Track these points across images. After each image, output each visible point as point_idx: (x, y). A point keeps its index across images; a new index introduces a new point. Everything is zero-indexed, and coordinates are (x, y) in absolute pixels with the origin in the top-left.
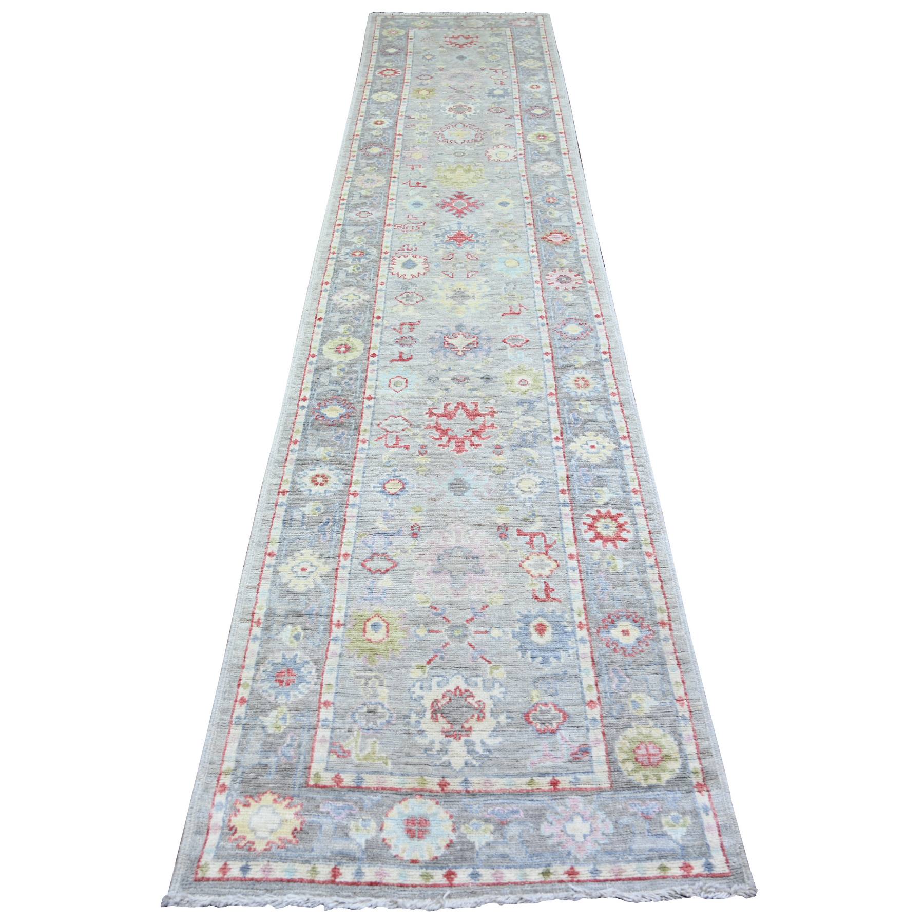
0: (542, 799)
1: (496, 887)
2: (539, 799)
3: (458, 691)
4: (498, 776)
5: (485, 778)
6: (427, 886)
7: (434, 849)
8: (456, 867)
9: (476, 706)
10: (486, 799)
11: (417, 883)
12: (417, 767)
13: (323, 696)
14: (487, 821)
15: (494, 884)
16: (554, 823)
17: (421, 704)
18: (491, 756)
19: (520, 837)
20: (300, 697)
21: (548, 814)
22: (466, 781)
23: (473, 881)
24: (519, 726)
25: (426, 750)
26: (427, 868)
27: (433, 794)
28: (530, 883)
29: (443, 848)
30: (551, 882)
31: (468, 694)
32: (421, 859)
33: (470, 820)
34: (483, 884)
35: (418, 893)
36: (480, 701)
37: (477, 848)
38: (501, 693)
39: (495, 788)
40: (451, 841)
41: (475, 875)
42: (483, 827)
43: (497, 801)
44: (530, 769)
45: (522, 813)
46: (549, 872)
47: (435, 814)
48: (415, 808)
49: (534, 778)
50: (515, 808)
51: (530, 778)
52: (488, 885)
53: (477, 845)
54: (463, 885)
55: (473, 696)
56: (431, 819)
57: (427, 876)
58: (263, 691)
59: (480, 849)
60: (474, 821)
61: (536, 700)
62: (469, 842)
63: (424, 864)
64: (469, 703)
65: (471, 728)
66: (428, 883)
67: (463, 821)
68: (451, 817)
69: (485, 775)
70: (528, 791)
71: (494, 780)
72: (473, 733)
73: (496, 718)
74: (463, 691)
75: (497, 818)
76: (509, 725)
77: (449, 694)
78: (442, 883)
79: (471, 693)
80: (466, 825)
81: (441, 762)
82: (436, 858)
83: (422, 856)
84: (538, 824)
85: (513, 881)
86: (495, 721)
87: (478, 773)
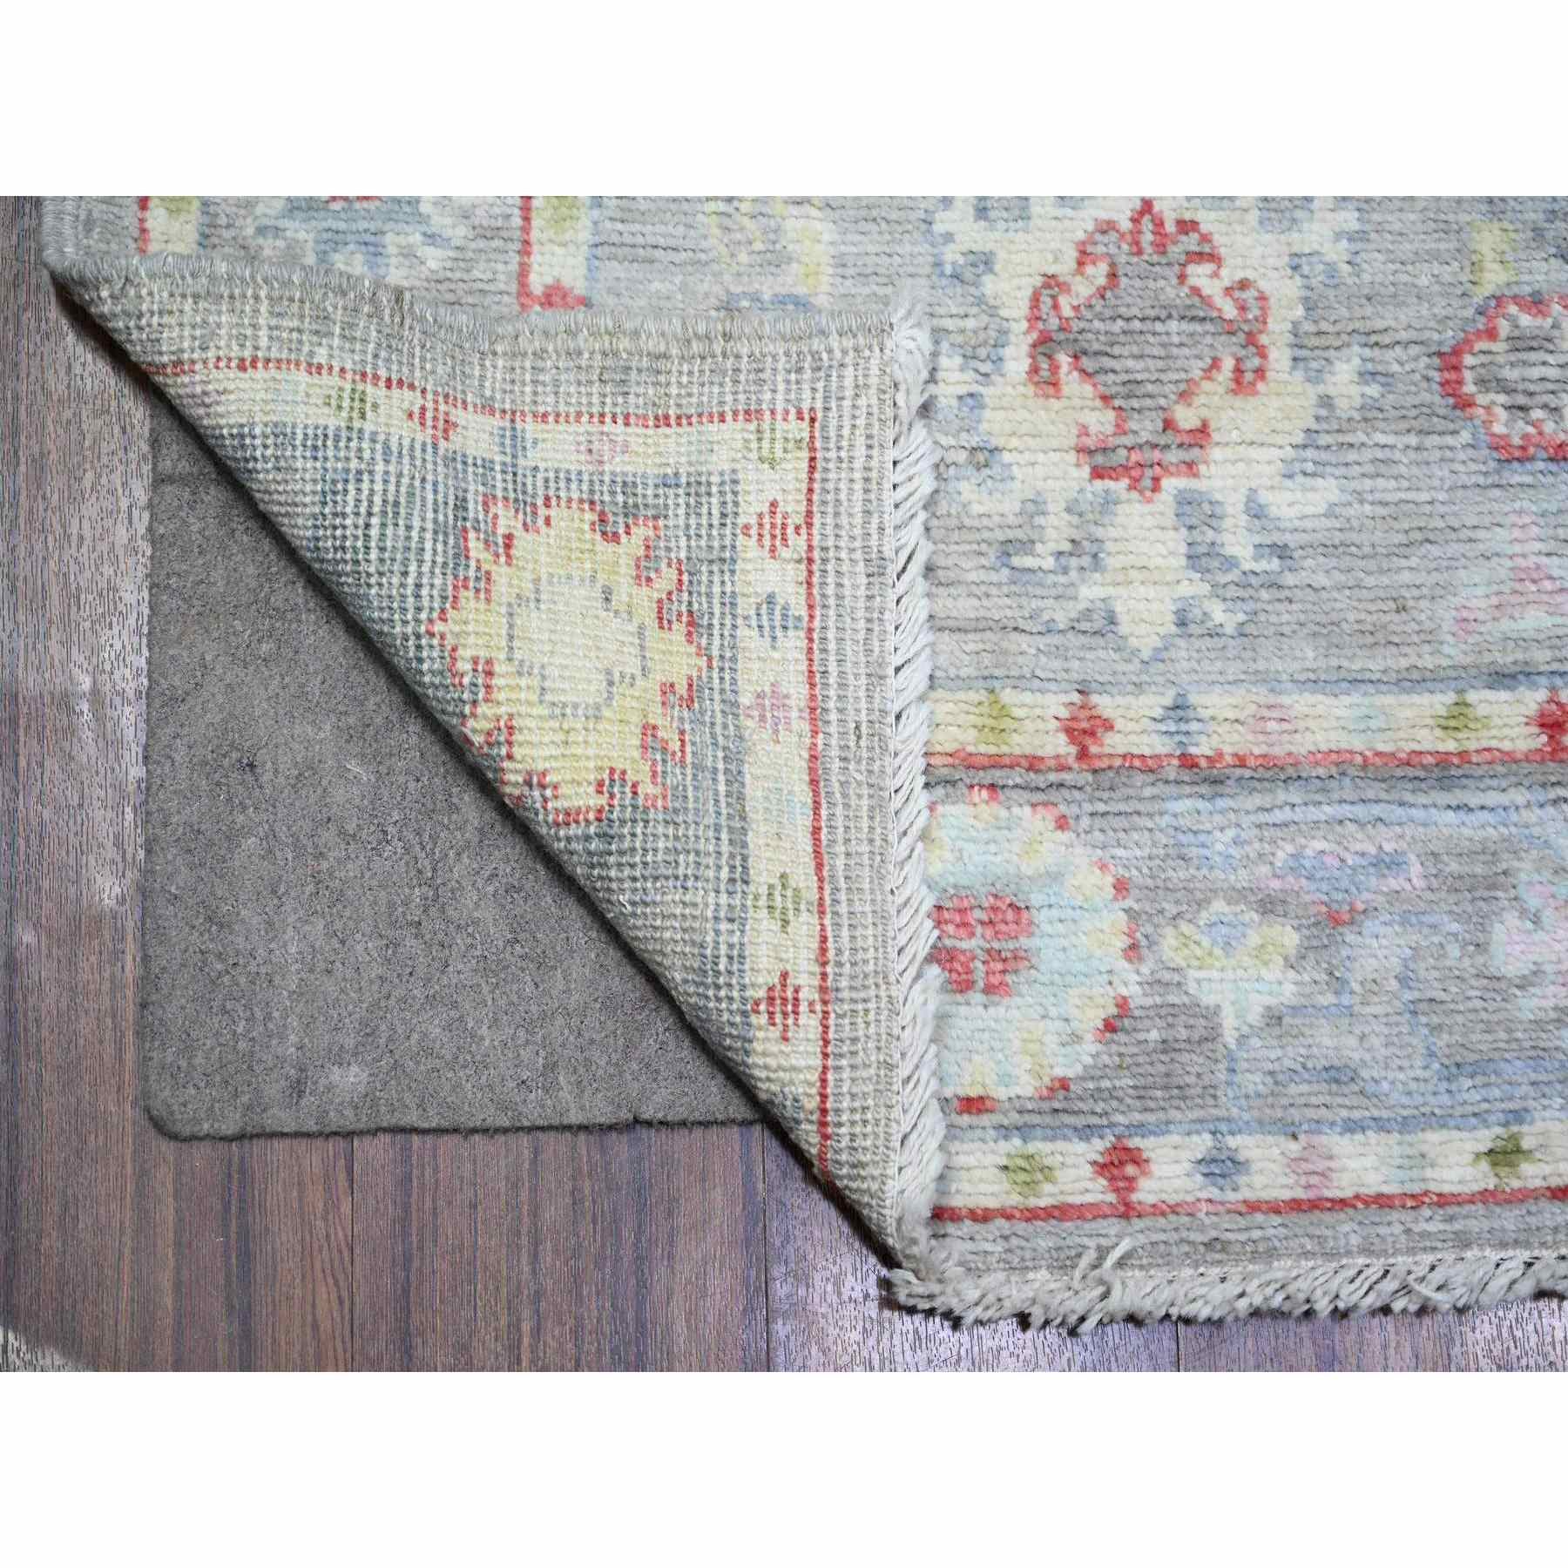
0: (1504, 799)
1: (1303, 1219)
2: (1492, 798)
3: (1147, 224)
4: (1314, 683)
5: (1262, 694)
6: (1032, 1215)
7: (1051, 1041)
8: (1141, 1129)
9: (1230, 311)
10: (1267, 801)
11: (993, 1204)
12: (972, 643)
13: (535, 259)
14: (1269, 906)
15: (1296, 1205)
16: (1548, 916)
17: (980, 301)
18: (1290, 579)
19: (1403, 981)
20: (434, 259)
21: (1525, 870)
22: (1179, 708)
23: (1214, 1193)
24: (1419, 422)
25: (1008, 549)
26: (1024, 1131)
27: (1040, 780)
28: (1443, 1200)
29: (1089, 1037)
30: (1523, 1196)
31: (1191, 242)
32: (1001, 1093)
33: (1201, 904)
34: (1253, 1207)
35: (998, 1248)
36: (1244, 285)
37: (1230, 1038)
38: (1338, 236)
39: (1302, 745)
40: (1123, 1004)
41: (1221, 1166)
42: (1254, 939)
43: (1314, 813)
44: (1454, 652)
45: (1415, 869)
46: (1518, 1150)
47: (1055, 876)
48: (970, 848)
49: (1472, 696)
50: (1388, 847)
51: (1451, 697)
52: (1275, 1208)
53: (1229, 1026)
54: (1174, 1209)
55: (1214, 258)
56: (1036, 899)
57: (1028, 1171)
58: (261, 231)
59: (1242, 1039)
60: (1219, 906)
61: (1494, 278)
62: (1193, 1009)
63: (1015, 1118)
64: (1196, 291)
65: (1203, 430)
66: (1033, 1202)
67: (1172, 909)
68: (1121, 887)
69: (1262, 678)
70: (1443, 760)
71: (1300, 702)
72: (1216, 454)
73: (1315, 378)
74: (1170, 227)
75: (1312, 893)
76: (1370, 414)
77: (1105, 245)
78: (1089, 1198)
79: (1205, 238)
80: (1185, 928)
81: (1073, 609)
82: (1064, 1084)
83: (1005, 1079)
84: (1483, 924)
85: (1371, 1191)
86: (1313, 392)
87: (1234, 670)
